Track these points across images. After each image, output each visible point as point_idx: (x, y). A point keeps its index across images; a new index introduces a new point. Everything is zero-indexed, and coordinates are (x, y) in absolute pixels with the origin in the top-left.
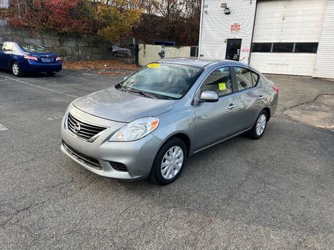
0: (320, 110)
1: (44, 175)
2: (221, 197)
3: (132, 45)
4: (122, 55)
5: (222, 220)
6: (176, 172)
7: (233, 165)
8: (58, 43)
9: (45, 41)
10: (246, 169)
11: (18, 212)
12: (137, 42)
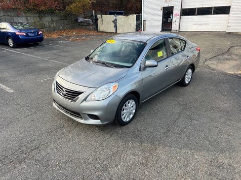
0: (232, 59)
1: (44, 123)
2: (162, 131)
3: (92, 16)
4: (86, 24)
5: (163, 147)
6: (131, 116)
7: (170, 107)
8: (38, 19)
9: (29, 18)
10: (178, 110)
11: (32, 150)
12: (95, 13)
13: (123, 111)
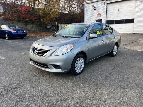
0: (139, 45)
1: (23, 74)
2: (103, 78)
3: (56, 25)
4: (52, 30)
5: (105, 87)
6: (81, 69)
7: (106, 66)
8: (24, 26)
9: (19, 25)
10: (111, 68)
11: (13, 89)
12: (57, 24)
13: (76, 64)
